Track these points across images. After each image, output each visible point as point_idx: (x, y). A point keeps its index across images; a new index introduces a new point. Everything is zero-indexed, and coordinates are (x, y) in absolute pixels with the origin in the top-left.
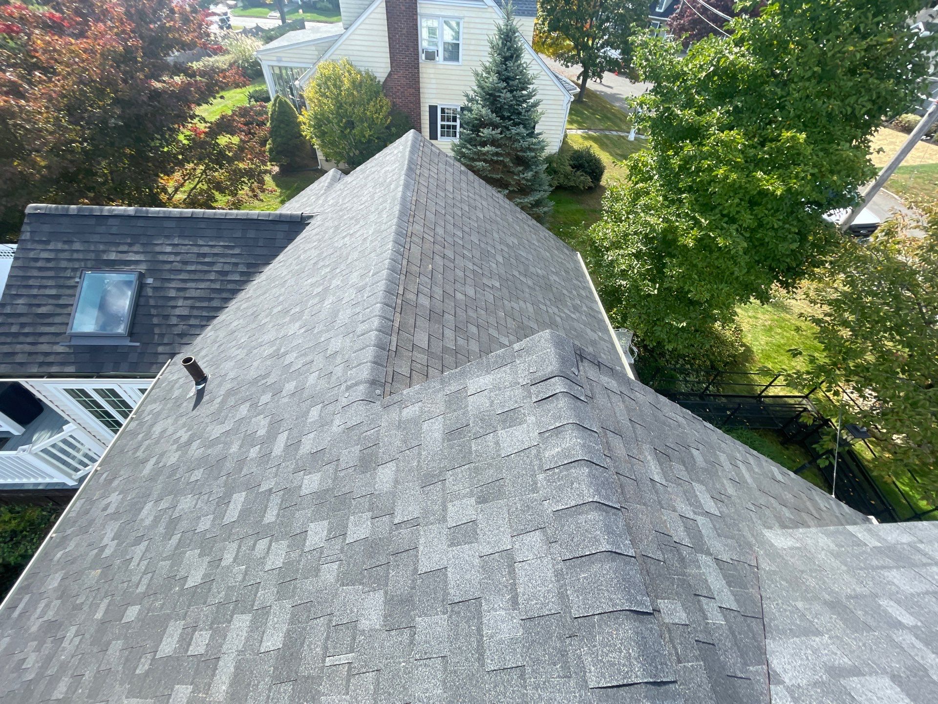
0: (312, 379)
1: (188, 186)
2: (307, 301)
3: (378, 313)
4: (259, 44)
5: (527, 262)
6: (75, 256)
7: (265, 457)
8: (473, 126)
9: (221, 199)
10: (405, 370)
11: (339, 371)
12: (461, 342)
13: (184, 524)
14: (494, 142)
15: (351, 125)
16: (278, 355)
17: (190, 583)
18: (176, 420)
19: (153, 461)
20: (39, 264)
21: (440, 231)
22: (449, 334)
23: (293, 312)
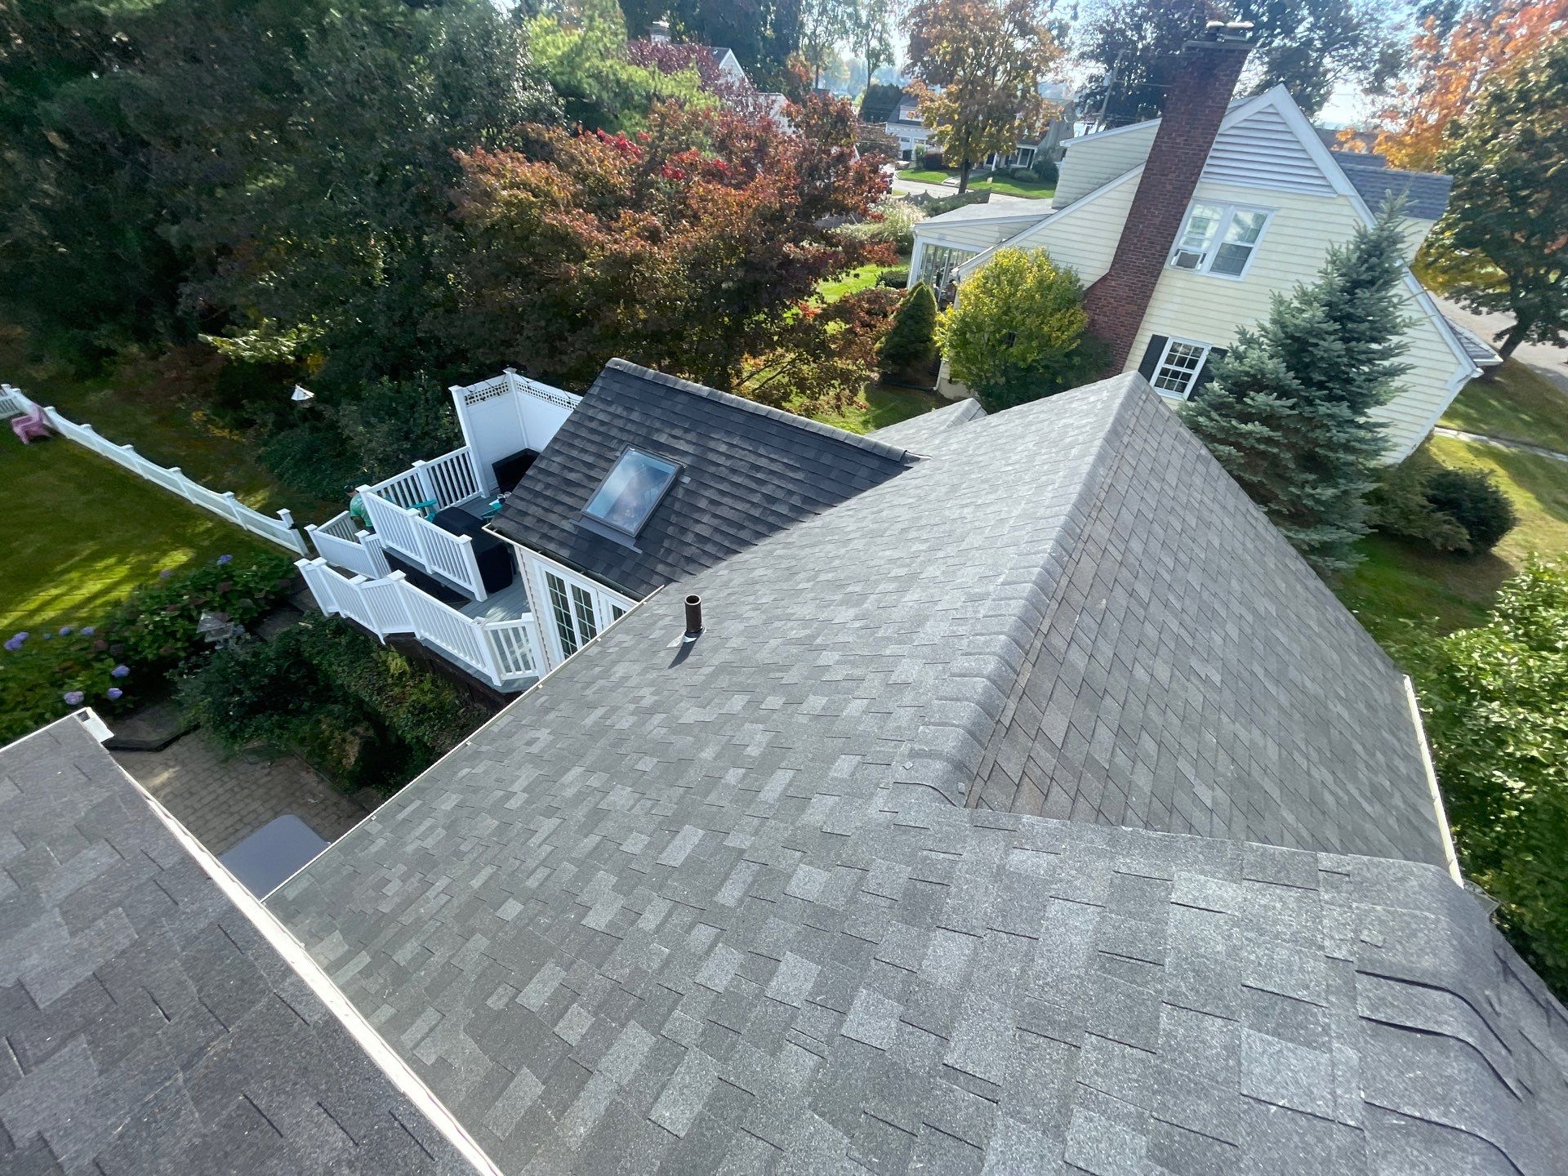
0: (855, 707)
1: (767, 374)
2: (877, 582)
3: (998, 649)
4: (919, 215)
5: (1286, 657)
6: (629, 427)
7: (748, 794)
8: (1235, 384)
9: (798, 400)
10: (1013, 769)
11: (904, 716)
12: (1121, 759)
13: (609, 826)
14: (1268, 419)
15: (1010, 339)
16: (808, 645)
17: (591, 921)
18: (645, 671)
19: (600, 712)
20: (593, 425)
21: (1136, 546)
22: (1104, 735)
23: (850, 589)
